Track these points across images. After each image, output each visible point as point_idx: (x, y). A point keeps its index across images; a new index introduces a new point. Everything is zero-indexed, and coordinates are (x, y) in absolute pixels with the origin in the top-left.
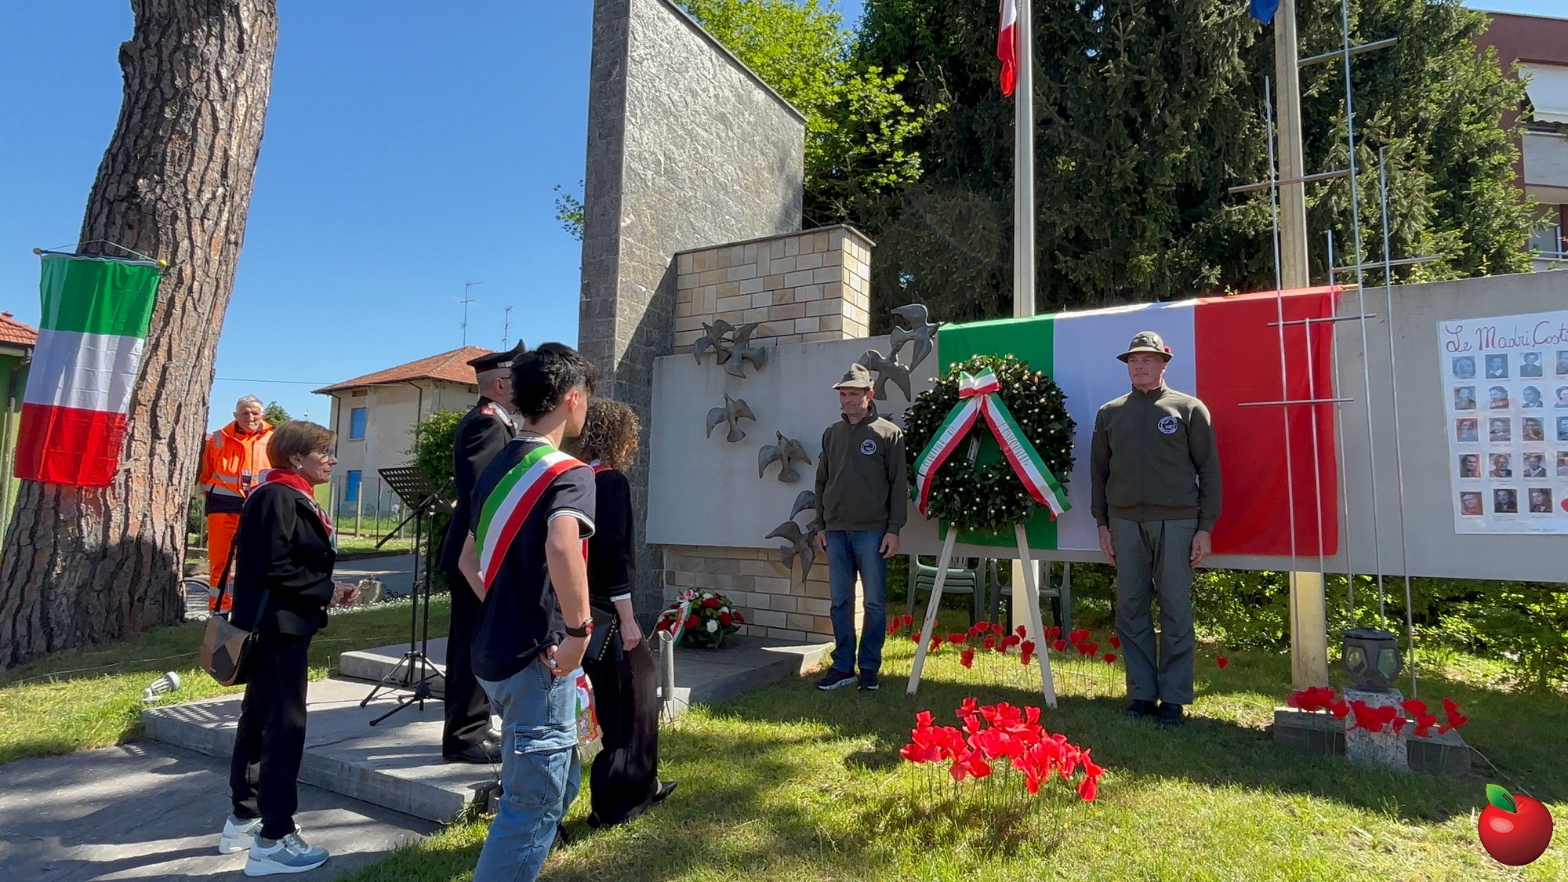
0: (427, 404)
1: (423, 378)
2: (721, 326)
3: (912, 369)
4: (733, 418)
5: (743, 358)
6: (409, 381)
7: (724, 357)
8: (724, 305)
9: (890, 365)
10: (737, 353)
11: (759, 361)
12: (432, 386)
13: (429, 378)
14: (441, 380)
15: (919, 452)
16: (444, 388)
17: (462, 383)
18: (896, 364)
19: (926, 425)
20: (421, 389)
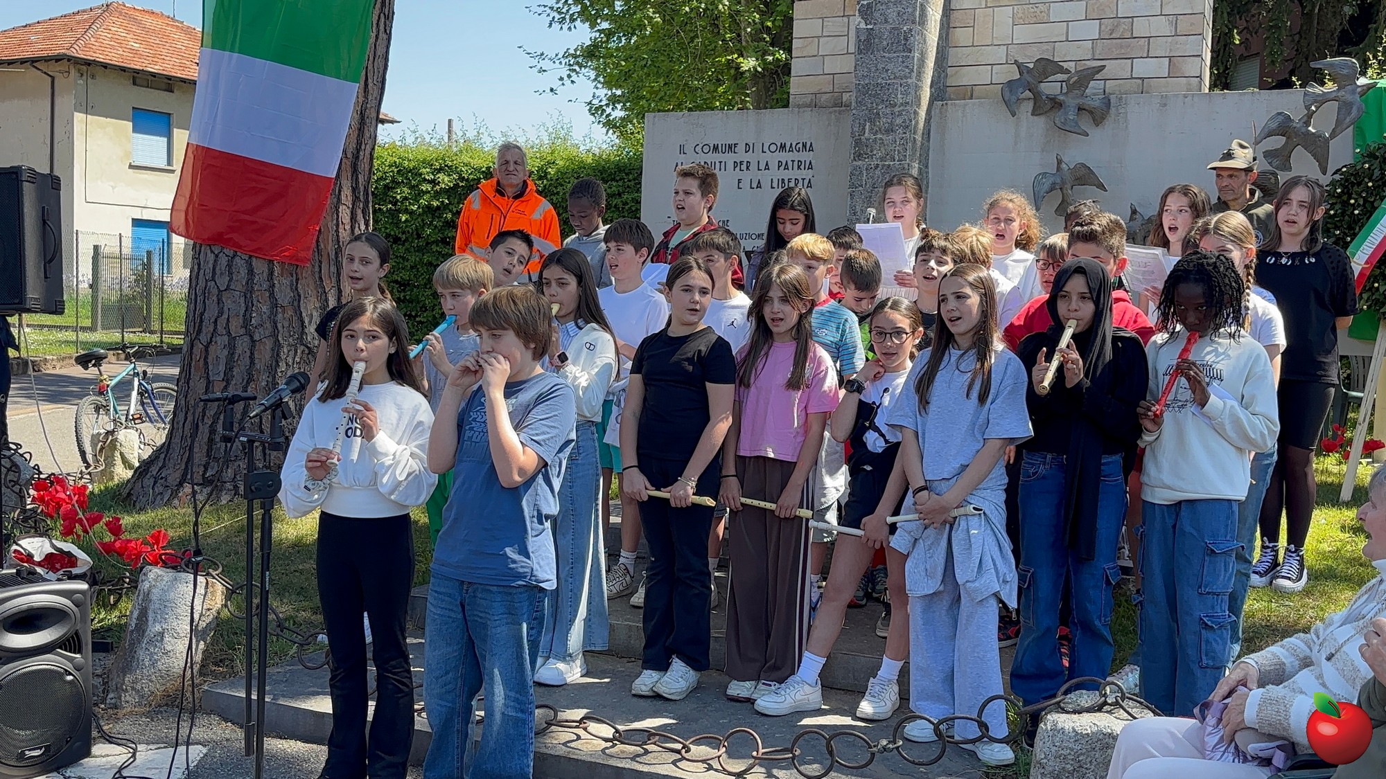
0: (63, 102)
1: (58, 59)
2: (1047, 67)
3: (1333, 135)
4: (1069, 186)
5: (1079, 109)
6: (33, 61)
7: (1047, 106)
8: (1023, 34)
9: (1303, 130)
10: (1072, 102)
11: (1098, 114)
12: (73, 71)
13: (70, 59)
14: (88, 63)
15: (1354, 236)
16: (93, 77)
17: (123, 69)
18: (1310, 128)
19: (1359, 205)
20: (53, 78)
